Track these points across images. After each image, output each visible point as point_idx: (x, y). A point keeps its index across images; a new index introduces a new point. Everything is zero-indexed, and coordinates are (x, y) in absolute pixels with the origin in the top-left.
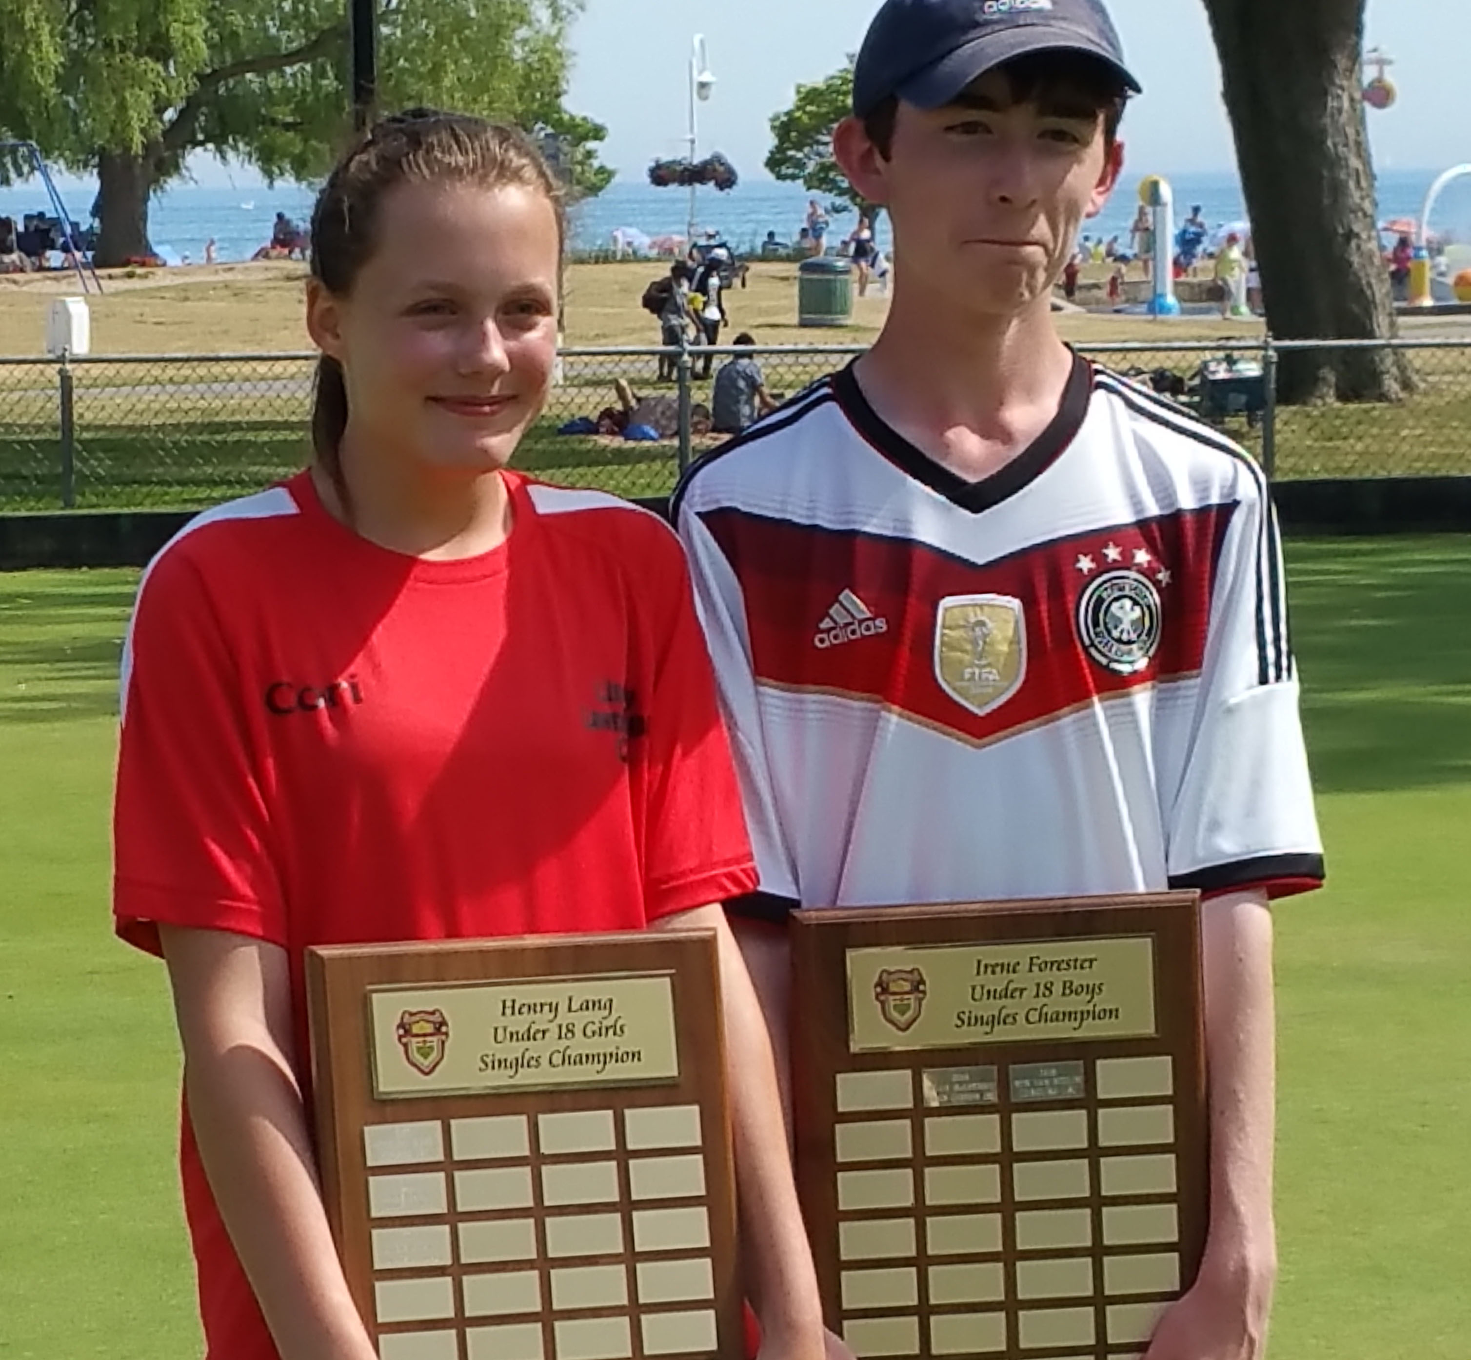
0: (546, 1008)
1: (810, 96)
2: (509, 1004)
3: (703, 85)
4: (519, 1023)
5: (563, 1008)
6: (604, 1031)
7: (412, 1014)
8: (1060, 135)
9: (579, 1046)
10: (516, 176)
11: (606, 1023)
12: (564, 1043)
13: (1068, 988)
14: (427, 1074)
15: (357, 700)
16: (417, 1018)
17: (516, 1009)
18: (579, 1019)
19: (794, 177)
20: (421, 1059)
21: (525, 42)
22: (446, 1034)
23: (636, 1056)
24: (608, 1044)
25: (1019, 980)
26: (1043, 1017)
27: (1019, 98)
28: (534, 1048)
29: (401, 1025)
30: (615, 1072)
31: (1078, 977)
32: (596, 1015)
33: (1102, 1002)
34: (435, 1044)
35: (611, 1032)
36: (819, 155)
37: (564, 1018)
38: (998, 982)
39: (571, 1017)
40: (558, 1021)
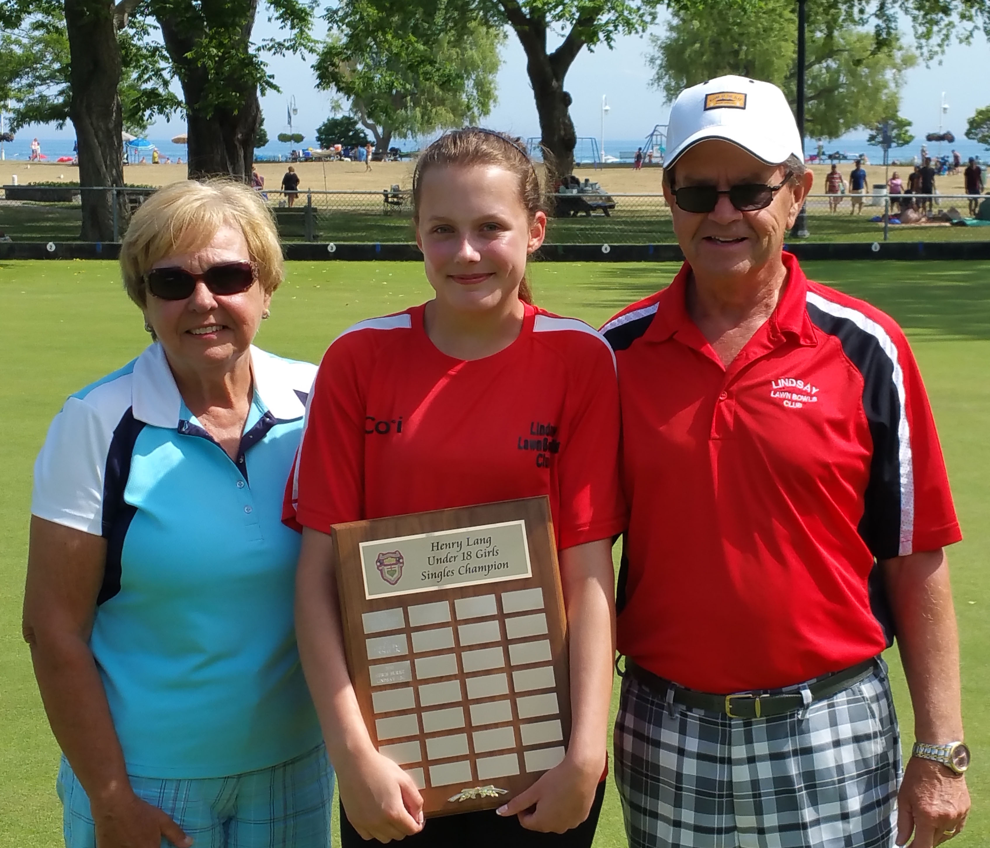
0: (456, 545)
1: (980, 113)
2: (435, 544)
3: (945, 109)
4: (441, 554)
5: (464, 544)
6: (487, 554)
7: (383, 554)
9: (474, 563)
11: (488, 550)
12: (467, 562)
14: (393, 584)
16: (385, 557)
17: (439, 547)
18: (474, 549)
19: (974, 139)
20: (390, 577)
21: (886, 94)
22: (403, 563)
23: (505, 565)
24: (490, 560)
28: (449, 566)
29: (378, 561)
32: (483, 546)
34: (397, 569)
35: (491, 553)
36: (983, 132)
37: (465, 549)
39: (469, 549)
40: (462, 551)
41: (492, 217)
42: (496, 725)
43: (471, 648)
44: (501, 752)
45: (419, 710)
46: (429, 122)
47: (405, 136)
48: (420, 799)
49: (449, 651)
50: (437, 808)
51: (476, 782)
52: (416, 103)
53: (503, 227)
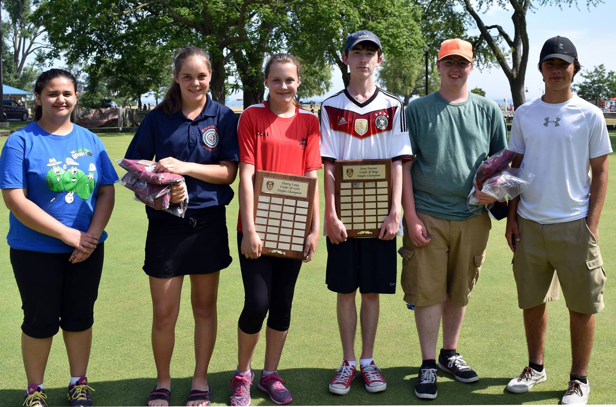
0: (289, 184)
4: (284, 186)
6: (297, 189)
7: (269, 182)
8: (370, 54)
9: (293, 190)
10: (288, 62)
12: (291, 190)
13: (373, 172)
14: (270, 190)
15: (267, 135)
17: (285, 184)
18: (294, 187)
20: (269, 188)
23: (301, 193)
24: (297, 191)
25: (367, 170)
26: (370, 176)
27: (363, 48)
28: (286, 190)
30: (297, 195)
31: (375, 170)
32: (296, 187)
33: (378, 174)
34: (272, 186)
37: (291, 186)
38: (363, 171)
41: (290, 77)
42: (287, 235)
43: (285, 213)
44: (286, 243)
45: (267, 225)
46: (311, 94)
47: (304, 98)
48: (261, 250)
49: (280, 212)
50: (265, 253)
51: (277, 249)
52: (307, 88)
53: (293, 80)
